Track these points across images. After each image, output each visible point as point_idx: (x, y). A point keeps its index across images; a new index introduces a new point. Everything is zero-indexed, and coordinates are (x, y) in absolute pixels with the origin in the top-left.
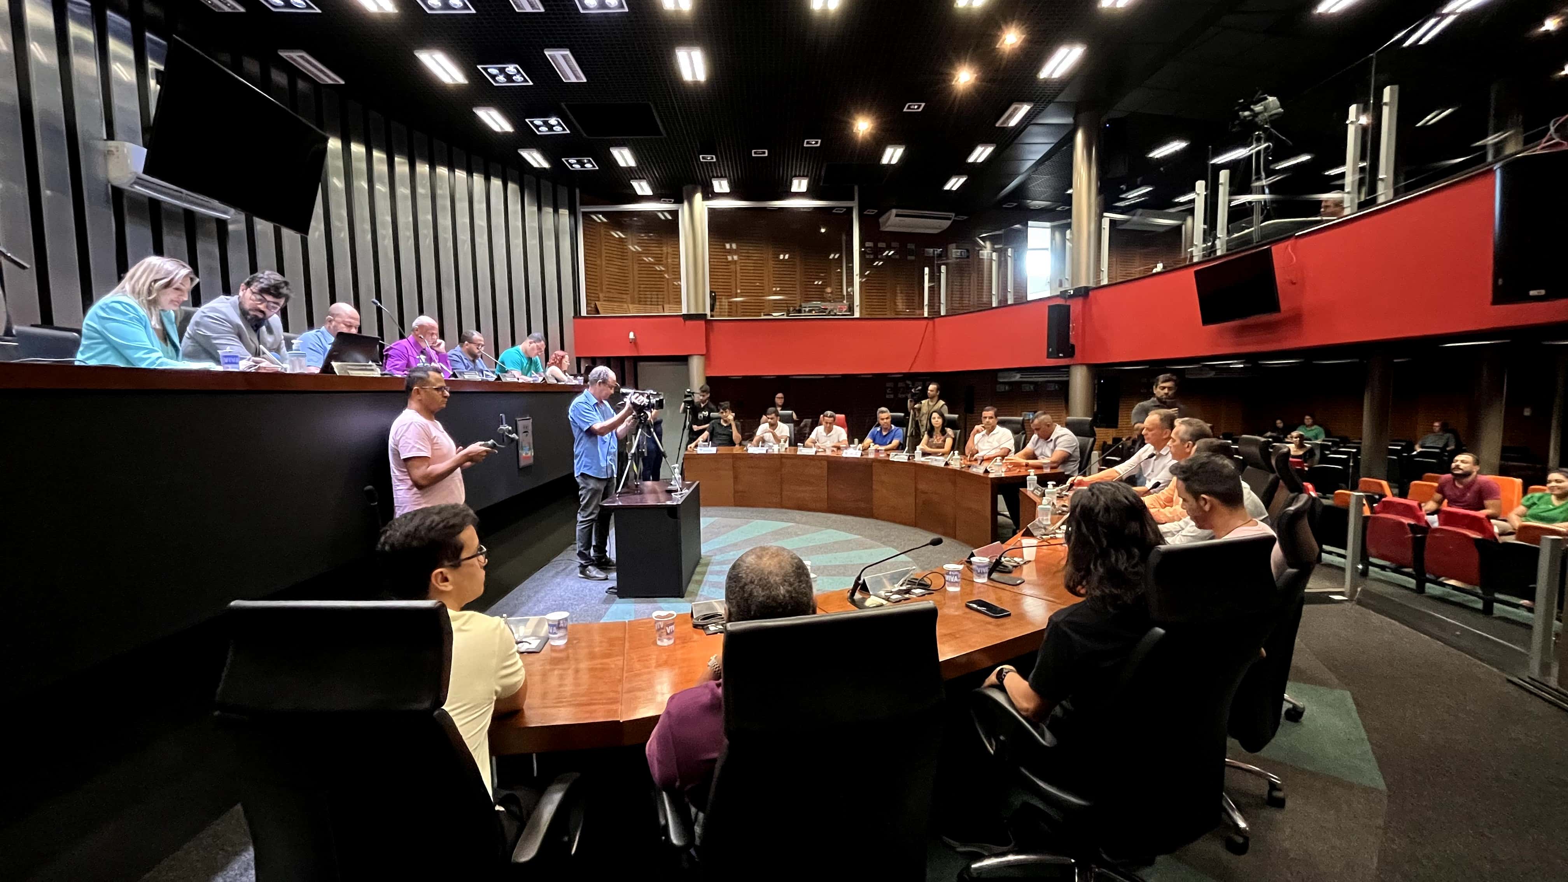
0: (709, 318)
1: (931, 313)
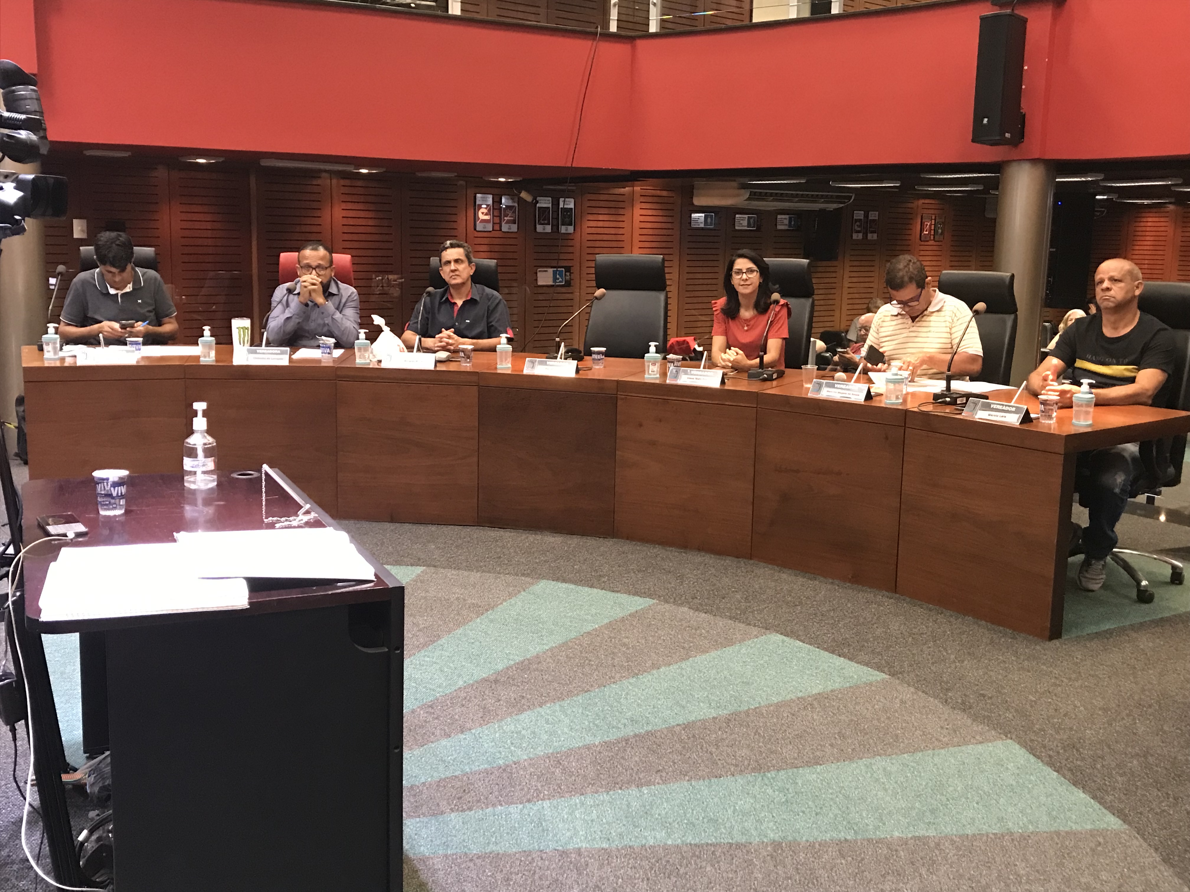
1: (624, 25)
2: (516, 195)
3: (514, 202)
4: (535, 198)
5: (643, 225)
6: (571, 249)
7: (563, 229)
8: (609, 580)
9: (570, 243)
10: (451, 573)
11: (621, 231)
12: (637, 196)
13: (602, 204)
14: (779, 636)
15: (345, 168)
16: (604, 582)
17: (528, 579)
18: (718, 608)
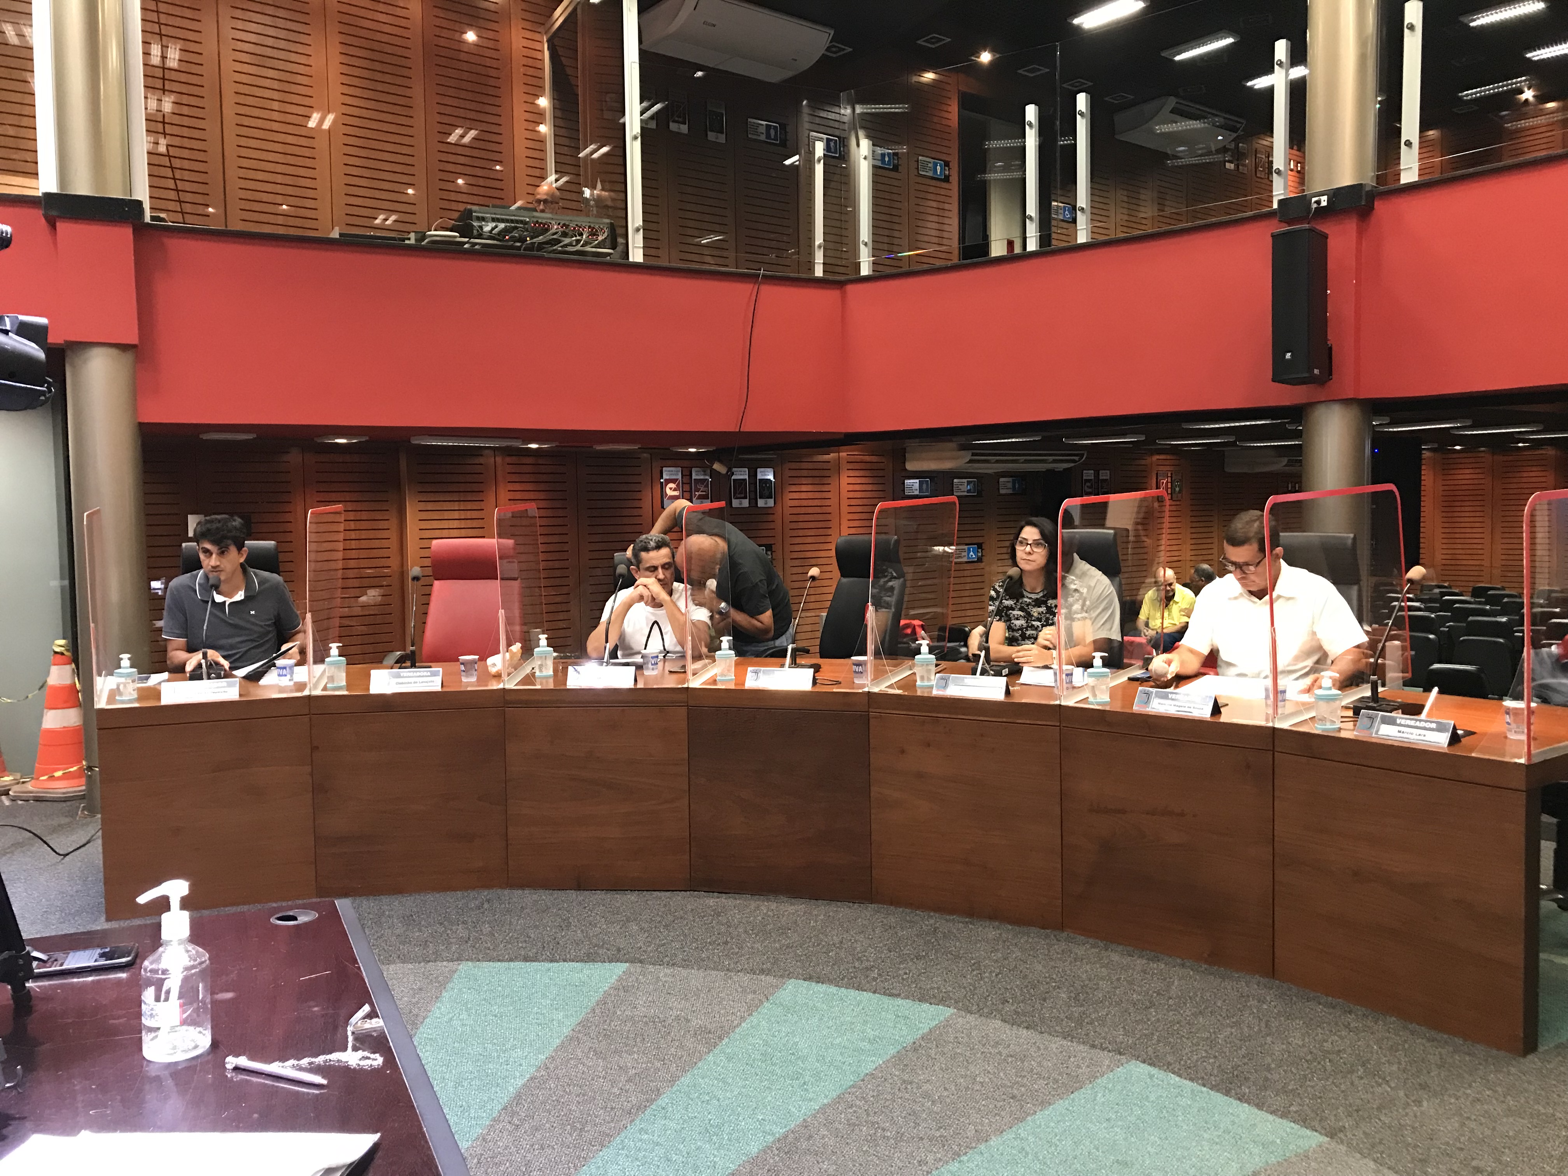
0: (147, 219)
1: (830, 269)
2: (707, 467)
3: (705, 475)
4: (730, 469)
5: (851, 495)
6: (772, 526)
7: (761, 503)
8: (880, 975)
9: (771, 518)
10: (664, 973)
11: (827, 502)
12: (843, 463)
13: (805, 473)
14: (1142, 1065)
15: (509, 444)
16: (875, 979)
17: (770, 979)
18: (1042, 1020)
